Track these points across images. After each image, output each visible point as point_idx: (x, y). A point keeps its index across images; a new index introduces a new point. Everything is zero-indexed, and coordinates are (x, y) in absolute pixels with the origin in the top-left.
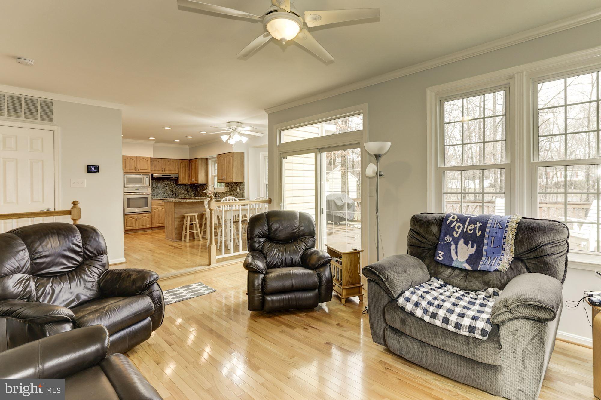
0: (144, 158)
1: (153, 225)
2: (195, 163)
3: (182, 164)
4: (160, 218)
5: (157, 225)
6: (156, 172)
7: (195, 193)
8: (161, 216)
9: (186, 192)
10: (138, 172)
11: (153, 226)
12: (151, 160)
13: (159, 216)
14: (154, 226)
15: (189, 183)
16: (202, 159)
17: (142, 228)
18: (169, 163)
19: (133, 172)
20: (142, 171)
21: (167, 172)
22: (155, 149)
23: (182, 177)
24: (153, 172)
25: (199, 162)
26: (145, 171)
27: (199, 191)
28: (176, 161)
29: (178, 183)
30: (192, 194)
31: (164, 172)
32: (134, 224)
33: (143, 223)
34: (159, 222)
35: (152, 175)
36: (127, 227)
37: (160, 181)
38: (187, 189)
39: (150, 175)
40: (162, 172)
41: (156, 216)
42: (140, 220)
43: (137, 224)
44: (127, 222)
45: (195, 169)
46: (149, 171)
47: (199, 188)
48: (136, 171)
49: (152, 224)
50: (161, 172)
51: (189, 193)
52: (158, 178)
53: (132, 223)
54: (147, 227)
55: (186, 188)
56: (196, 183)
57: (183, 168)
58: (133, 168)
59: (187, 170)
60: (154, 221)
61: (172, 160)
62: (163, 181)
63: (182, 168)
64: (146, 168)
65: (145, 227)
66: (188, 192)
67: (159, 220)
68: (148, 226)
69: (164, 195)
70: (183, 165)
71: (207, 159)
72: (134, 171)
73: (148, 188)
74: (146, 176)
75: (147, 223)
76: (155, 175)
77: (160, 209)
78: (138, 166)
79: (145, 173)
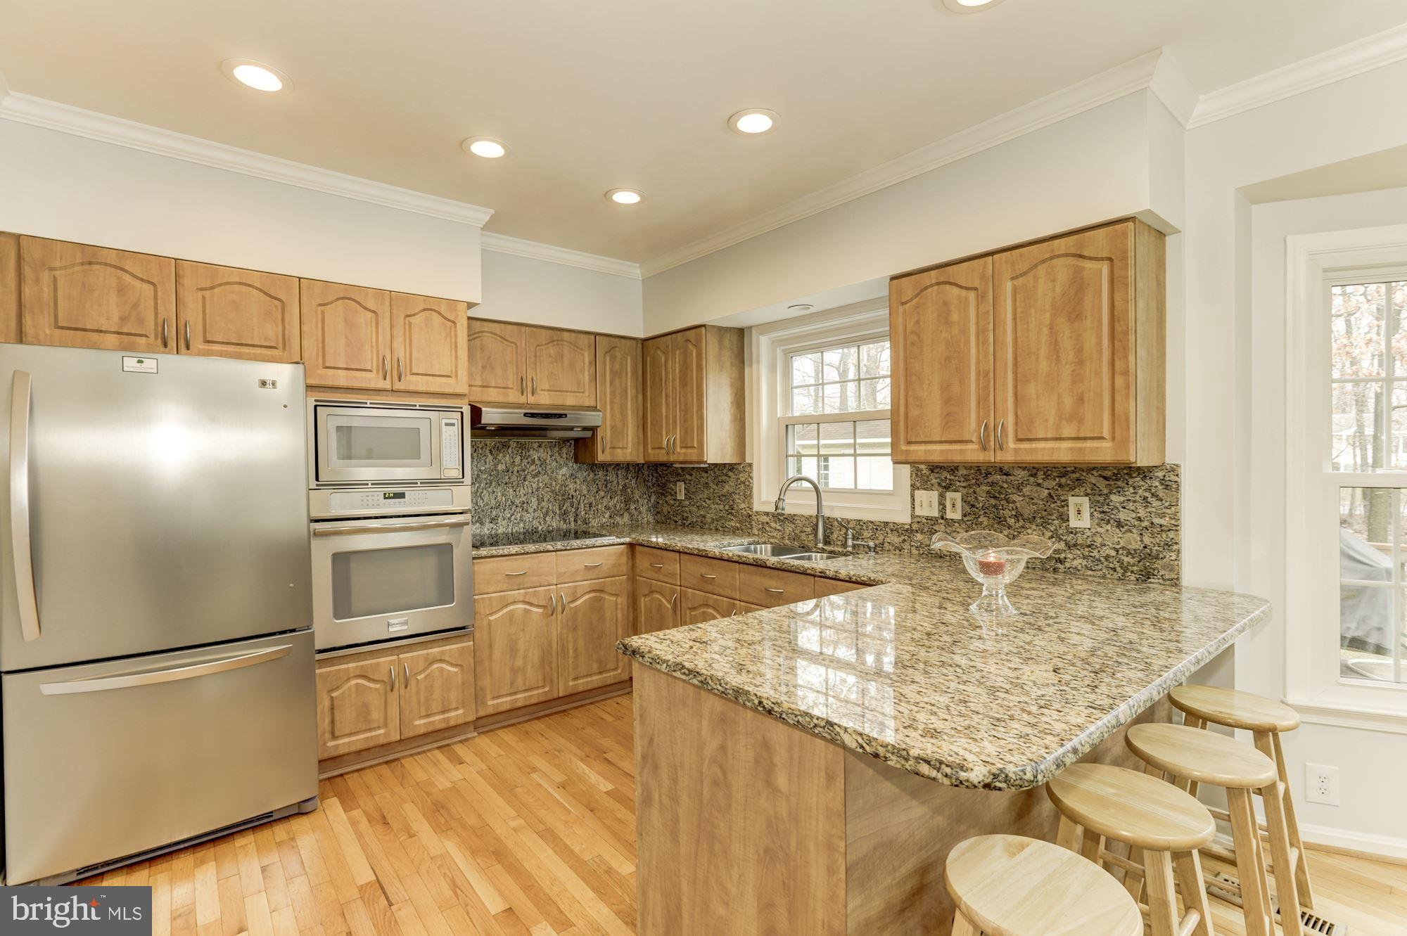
0: (432, 306)
1: (484, 704)
2: (686, 354)
3: (613, 359)
4: (519, 662)
5: (505, 702)
6: (493, 395)
7: (655, 506)
8: (522, 646)
9: (616, 502)
10: (398, 386)
11: (481, 713)
12: (469, 327)
13: (513, 651)
14: (491, 711)
15: (641, 461)
16: (722, 331)
17: (423, 731)
18: (552, 350)
19: (372, 385)
20: (421, 384)
21: (544, 400)
22: (490, 263)
23: (613, 427)
24: (478, 396)
25: (711, 346)
26: (436, 385)
27: (681, 496)
28: (584, 341)
29: (593, 455)
30: (643, 509)
31: (531, 400)
32: (376, 715)
33: (427, 701)
34: (512, 684)
35: (476, 413)
36: (334, 737)
37: (506, 446)
38: (625, 486)
39: (467, 410)
40: (522, 400)
41: (497, 654)
42: (413, 683)
43: (394, 711)
44: (332, 708)
45: (684, 383)
46: (462, 388)
47: (681, 486)
48: (387, 385)
49: (478, 698)
50: (513, 396)
51: (633, 507)
52: (504, 431)
53: (364, 712)
54: (452, 723)
55: (617, 480)
56: (695, 458)
57: (617, 382)
58: (369, 360)
59: (630, 393)
60: (486, 682)
61: (566, 335)
62: (522, 447)
63: (612, 382)
64: (446, 365)
65: (437, 720)
66: (627, 501)
67: (515, 671)
68: (456, 716)
69: (528, 517)
70: (617, 367)
71: (741, 333)
72: (373, 380)
73: (456, 489)
74: (446, 417)
75: (454, 696)
76: (491, 416)
77: (521, 606)
78: (400, 352)
79: (438, 401)
